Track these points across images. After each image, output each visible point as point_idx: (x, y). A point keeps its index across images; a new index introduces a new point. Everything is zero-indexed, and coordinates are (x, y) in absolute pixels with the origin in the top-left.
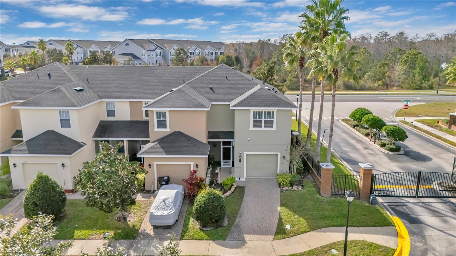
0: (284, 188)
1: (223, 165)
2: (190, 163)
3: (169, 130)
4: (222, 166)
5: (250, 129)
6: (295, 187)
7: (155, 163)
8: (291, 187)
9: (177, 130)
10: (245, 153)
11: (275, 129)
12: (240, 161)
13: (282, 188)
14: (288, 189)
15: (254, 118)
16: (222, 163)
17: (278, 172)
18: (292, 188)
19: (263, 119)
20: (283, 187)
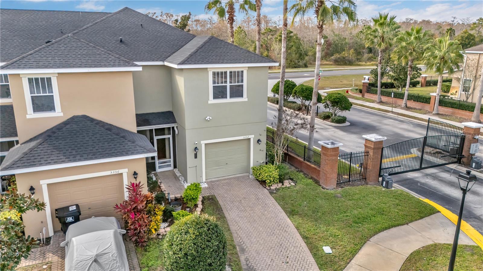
0: (271, 187)
1: (160, 167)
2: (120, 171)
3: (62, 114)
4: (158, 170)
5: (209, 102)
6: (287, 183)
7: (44, 183)
8: (281, 184)
9: (79, 112)
10: (203, 142)
11: (246, 100)
12: (196, 157)
13: (269, 188)
14: (278, 187)
15: (214, 82)
16: (157, 165)
17: (252, 165)
18: (283, 185)
19: (228, 85)
20: (269, 186)
